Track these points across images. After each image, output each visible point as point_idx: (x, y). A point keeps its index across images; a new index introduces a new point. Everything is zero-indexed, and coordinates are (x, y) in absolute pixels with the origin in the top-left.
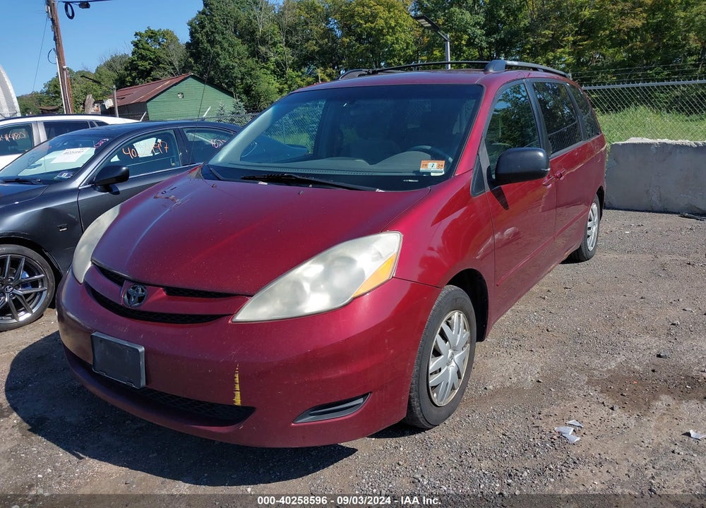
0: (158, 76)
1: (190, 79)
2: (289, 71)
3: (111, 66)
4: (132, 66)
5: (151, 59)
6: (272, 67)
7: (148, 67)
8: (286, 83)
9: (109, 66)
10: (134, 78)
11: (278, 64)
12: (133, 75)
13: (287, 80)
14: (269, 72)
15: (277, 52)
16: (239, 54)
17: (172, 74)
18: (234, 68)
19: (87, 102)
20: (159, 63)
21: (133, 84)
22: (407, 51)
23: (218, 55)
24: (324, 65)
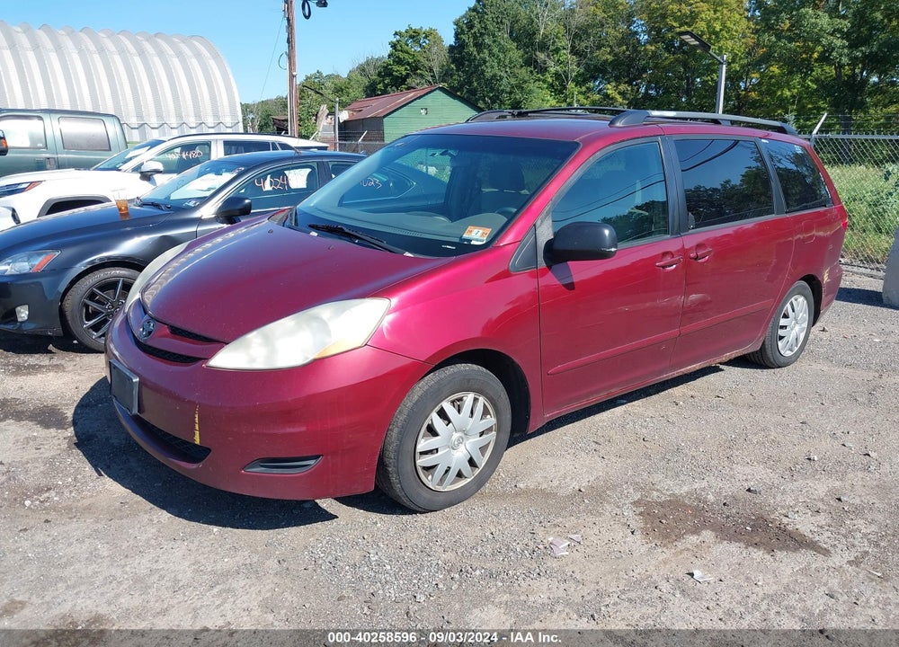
0: (413, 85)
1: (438, 91)
2: (571, 85)
3: (364, 70)
4: (386, 72)
5: (408, 64)
6: (550, 80)
7: (404, 73)
8: (565, 101)
9: (362, 70)
10: (386, 86)
11: (557, 75)
12: (386, 82)
13: (566, 97)
14: (545, 86)
15: (559, 60)
16: (511, 62)
17: (430, 82)
18: (501, 78)
19: (320, 113)
20: (417, 68)
21: (384, 92)
22: (733, 65)
23: (485, 62)
24: (618, 80)
